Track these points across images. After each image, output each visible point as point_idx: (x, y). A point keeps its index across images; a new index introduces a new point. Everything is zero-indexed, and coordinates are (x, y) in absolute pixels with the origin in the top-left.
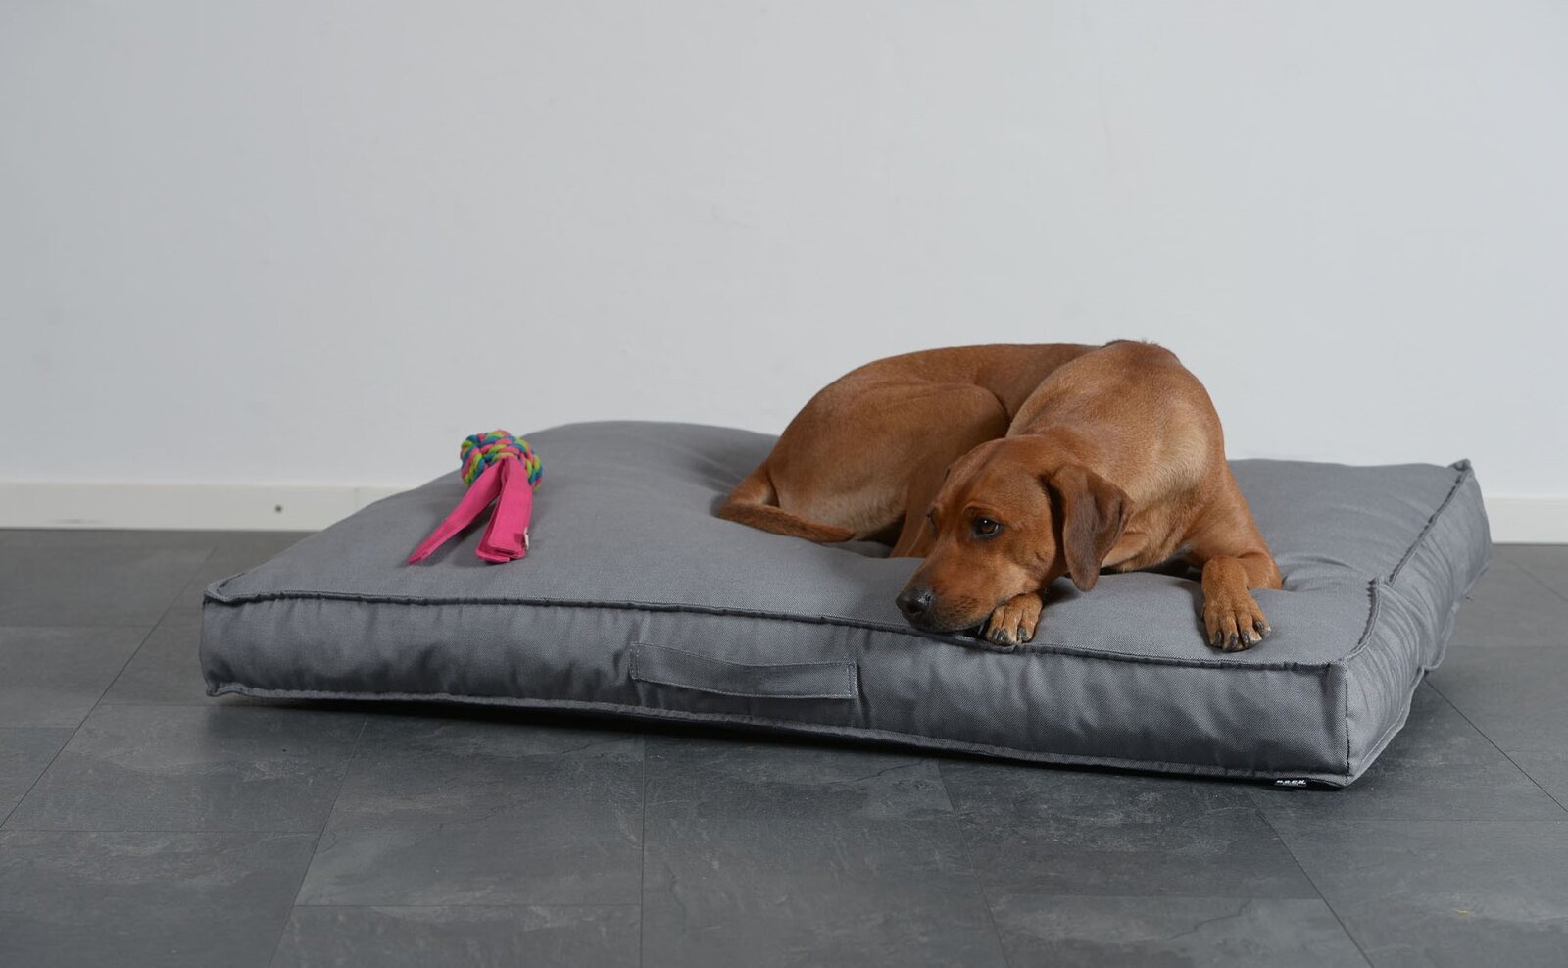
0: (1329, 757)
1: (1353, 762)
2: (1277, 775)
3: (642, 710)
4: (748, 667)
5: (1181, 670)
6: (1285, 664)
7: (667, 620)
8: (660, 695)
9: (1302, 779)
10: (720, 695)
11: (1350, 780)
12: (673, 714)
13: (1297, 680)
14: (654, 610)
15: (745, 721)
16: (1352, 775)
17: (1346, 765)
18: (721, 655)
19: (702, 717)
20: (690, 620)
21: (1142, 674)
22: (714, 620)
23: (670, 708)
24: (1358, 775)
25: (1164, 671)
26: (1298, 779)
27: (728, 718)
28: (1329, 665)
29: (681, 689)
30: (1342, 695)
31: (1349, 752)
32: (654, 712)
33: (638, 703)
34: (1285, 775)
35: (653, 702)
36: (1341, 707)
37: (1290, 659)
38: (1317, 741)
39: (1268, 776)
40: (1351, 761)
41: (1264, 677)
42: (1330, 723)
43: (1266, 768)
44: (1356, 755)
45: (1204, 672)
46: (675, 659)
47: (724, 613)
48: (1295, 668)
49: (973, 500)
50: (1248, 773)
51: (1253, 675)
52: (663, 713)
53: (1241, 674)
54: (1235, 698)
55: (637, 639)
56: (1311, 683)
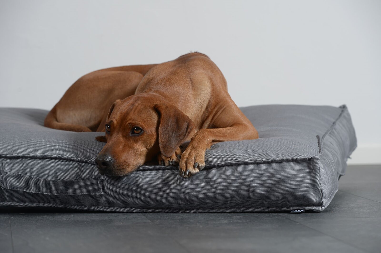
0: (314, 199)
1: (324, 201)
2: (291, 209)
3: (7, 203)
4: (54, 181)
5: (247, 166)
6: (292, 159)
7: (17, 163)
8: (15, 196)
9: (302, 209)
10: (41, 194)
11: (323, 208)
12: (21, 204)
13: (297, 166)
14: (11, 158)
15: (54, 206)
16: (324, 206)
17: (321, 201)
18: (42, 176)
19: (34, 205)
20: (28, 161)
21: (229, 170)
22: (38, 162)
23: (19, 201)
24: (325, 207)
25: (239, 168)
26: (301, 210)
27: (46, 205)
28: (311, 158)
29: (24, 193)
30: (318, 171)
31: (322, 196)
32: (12, 204)
33: (5, 200)
34: (295, 208)
35: (11, 200)
36: (318, 176)
37: (294, 157)
38: (309, 191)
39: (287, 209)
40: (323, 200)
41: (284, 165)
42: (314, 183)
43: (286, 206)
44: (325, 197)
45: (256, 166)
46: (21, 179)
47: (43, 158)
48: (297, 161)
49: (130, 120)
50: (278, 209)
51: (278, 165)
52: (16, 204)
53: (273, 165)
54: (271, 175)
55: (4, 171)
56: (304, 166)
